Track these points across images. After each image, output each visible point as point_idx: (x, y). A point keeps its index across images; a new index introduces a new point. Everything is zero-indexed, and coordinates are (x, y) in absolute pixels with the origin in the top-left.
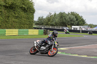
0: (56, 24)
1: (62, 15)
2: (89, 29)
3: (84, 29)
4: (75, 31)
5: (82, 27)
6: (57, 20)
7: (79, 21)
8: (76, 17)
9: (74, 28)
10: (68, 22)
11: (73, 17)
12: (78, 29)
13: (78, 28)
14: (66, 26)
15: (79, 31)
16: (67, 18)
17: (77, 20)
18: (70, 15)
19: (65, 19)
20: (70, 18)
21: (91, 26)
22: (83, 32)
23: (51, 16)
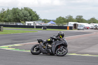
0: (10, 21)
1: (15, 11)
2: (43, 24)
3: (38, 25)
4: (30, 27)
5: (36, 22)
6: (10, 16)
7: (33, 16)
8: (29, 13)
10: (22, 18)
11: (26, 12)
12: (32, 25)
13: (32, 23)
14: (20, 22)
15: (33, 27)
16: (21, 14)
17: (30, 15)
18: (23, 11)
19: (19, 15)
20: (23, 14)
21: (45, 21)
22: (37, 27)
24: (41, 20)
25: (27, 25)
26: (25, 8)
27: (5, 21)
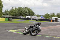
0: (16, 15)
1: (20, 9)
2: (37, 18)
3: (33, 18)
4: (28, 19)
5: (32, 16)
6: (17, 12)
7: (31, 13)
8: (28, 10)
9: (27, 17)
10: (24, 13)
13: (30, 17)
14: (22, 16)
15: (30, 19)
16: (23, 11)
17: (29, 12)
18: (25, 9)
19: (22, 11)
20: (25, 11)
21: (38, 16)
23: (13, 10)
24: (35, 15)
26: (26, 7)
27: (14, 15)
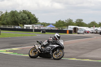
1: (13, 14)
2: (42, 28)
3: (36, 28)
4: (28, 30)
5: (34, 25)
6: (8, 19)
8: (28, 16)
10: (21, 21)
11: (25, 15)
12: (31, 28)
13: (30, 26)
14: (18, 25)
15: (31, 30)
16: (19, 17)
17: (29, 18)
18: (22, 14)
19: (17, 17)
20: (22, 17)
21: (44, 24)
22: (36, 31)
23: (2, 15)
24: (40, 23)
25: (25, 28)
26: (23, 11)
27: (3, 24)
